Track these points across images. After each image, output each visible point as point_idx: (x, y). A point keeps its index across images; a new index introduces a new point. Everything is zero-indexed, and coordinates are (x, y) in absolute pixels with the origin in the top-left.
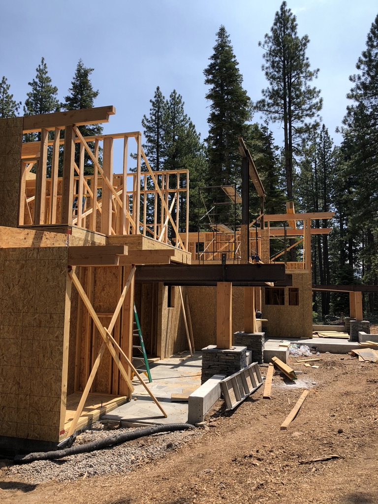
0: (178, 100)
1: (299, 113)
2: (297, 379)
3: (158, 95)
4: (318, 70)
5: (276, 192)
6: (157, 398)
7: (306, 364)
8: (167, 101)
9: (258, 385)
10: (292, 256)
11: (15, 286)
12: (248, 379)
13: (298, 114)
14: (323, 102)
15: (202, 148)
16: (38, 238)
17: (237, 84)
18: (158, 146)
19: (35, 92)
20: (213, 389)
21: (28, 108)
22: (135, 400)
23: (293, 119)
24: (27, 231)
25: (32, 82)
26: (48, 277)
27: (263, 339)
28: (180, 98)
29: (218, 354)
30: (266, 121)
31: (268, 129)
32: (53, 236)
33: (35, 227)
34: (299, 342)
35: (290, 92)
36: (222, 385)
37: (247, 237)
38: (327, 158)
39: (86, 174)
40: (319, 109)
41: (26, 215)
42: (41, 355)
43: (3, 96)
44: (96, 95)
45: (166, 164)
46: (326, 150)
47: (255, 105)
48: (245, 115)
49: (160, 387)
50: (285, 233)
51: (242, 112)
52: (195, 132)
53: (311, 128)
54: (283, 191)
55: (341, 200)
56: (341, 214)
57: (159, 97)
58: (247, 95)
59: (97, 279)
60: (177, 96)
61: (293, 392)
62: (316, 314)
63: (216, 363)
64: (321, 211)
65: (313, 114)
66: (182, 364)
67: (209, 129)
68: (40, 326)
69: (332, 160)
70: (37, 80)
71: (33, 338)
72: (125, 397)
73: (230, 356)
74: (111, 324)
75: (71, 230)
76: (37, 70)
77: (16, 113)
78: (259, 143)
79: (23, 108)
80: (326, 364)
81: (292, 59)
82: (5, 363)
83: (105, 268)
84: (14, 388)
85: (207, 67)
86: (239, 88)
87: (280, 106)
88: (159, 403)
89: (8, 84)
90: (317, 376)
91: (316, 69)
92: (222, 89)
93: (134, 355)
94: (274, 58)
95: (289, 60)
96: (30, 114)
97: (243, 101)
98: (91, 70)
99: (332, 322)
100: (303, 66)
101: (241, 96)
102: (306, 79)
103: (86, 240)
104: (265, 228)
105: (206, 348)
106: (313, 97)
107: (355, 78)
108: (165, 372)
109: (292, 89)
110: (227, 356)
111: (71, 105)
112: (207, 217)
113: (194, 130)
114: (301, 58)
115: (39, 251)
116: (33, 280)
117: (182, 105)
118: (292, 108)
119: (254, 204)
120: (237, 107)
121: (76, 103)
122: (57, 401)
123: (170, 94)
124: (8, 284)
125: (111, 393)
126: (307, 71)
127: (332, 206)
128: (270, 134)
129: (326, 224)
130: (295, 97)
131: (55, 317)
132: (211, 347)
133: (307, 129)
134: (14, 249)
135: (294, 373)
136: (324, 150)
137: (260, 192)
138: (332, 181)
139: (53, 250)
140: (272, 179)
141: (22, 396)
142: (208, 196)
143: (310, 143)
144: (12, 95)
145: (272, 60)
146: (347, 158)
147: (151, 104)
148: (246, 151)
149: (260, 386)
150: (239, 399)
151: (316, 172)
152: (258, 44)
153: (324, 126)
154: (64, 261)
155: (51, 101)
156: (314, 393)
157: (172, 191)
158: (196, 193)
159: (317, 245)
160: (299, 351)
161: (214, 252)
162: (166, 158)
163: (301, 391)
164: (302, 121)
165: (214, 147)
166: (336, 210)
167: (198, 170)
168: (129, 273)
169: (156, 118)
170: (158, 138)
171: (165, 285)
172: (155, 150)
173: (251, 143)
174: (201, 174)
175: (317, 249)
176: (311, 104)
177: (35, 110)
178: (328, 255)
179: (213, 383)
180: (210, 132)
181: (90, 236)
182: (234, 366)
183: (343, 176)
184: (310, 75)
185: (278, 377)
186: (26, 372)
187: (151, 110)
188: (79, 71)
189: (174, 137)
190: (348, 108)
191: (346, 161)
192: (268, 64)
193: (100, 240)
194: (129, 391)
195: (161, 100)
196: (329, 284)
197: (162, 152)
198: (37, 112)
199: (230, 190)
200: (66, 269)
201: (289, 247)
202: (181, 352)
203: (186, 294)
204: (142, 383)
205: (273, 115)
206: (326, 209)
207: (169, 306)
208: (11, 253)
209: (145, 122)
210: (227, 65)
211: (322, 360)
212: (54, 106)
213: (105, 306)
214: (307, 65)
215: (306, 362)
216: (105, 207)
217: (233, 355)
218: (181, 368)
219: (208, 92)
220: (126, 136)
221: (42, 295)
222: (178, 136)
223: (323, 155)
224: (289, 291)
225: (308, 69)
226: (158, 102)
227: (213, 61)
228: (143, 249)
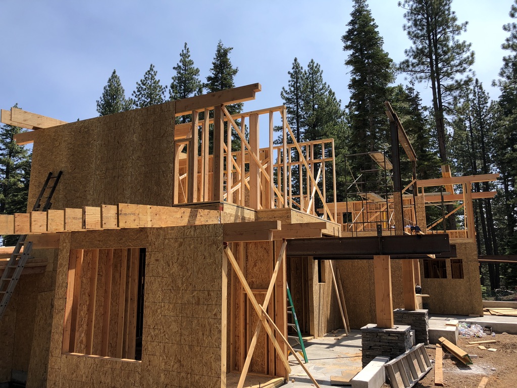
0: (316, 69)
1: (448, 70)
2: (472, 364)
3: (296, 66)
4: (467, 23)
5: (427, 155)
6: (316, 380)
7: (479, 346)
8: (305, 71)
9: (427, 369)
10: (451, 224)
11: (175, 264)
12: (415, 362)
13: (446, 71)
14: (475, 56)
15: (344, 114)
16: (193, 216)
17: (378, 47)
18: (298, 117)
19: (179, 75)
20: (377, 373)
21: (173, 91)
22: (293, 382)
23: (441, 76)
24: (183, 209)
25: (176, 66)
26: (205, 254)
27: (427, 317)
28: (318, 67)
29: (379, 334)
30: (411, 82)
31: (414, 89)
32: (207, 214)
33: (189, 205)
34: (468, 320)
35: (436, 49)
36: (387, 368)
37: (400, 205)
38: (483, 114)
39: (233, 150)
40: (471, 63)
41: (180, 194)
42: (201, 333)
43: (151, 82)
44: (235, 72)
45: (307, 134)
46: (481, 106)
47: (398, 66)
48: (387, 78)
49: (317, 369)
50: (442, 199)
51: (385, 75)
52: (335, 99)
53: (463, 84)
54: (435, 153)
55: (504, 159)
56: (504, 174)
57: (297, 68)
58: (389, 57)
59: (249, 254)
60: (315, 65)
61: (470, 379)
62: (485, 288)
63: (377, 343)
64: (480, 173)
65: (464, 69)
66: (338, 344)
67: (351, 95)
68: (198, 304)
69: (489, 116)
70: (181, 64)
71: (193, 315)
72: (283, 378)
73: (393, 336)
74: (265, 301)
75: (223, 207)
76: (180, 55)
77: (162, 97)
78: (406, 105)
79: (169, 91)
80: (505, 346)
81: (436, 14)
82: (167, 341)
83: (255, 243)
84: (176, 366)
85: (345, 34)
86: (380, 51)
87: (425, 64)
88: (319, 385)
89: (156, 71)
90: (496, 361)
91: (464, 22)
92: (362, 54)
93: (289, 334)
94: (416, 16)
95: (433, 17)
96: (175, 96)
97: (384, 63)
98: (230, 49)
99: (505, 298)
100: (449, 20)
101: (383, 58)
102: (454, 34)
103: (236, 216)
104: (419, 195)
105: (365, 327)
106: (463, 52)
107: (509, 27)
108: (321, 352)
109: (438, 46)
110: (389, 336)
111: (213, 84)
112: (354, 185)
113: (334, 98)
114: (447, 12)
115: (196, 228)
116: (191, 257)
117: (321, 74)
118: (440, 65)
119: (404, 169)
120: (379, 71)
121: (218, 82)
122: (217, 381)
123: (308, 64)
124: (167, 262)
125: (268, 374)
126: (454, 25)
127: (493, 166)
128: (417, 95)
129: (487, 187)
130: (442, 54)
131: (212, 294)
132: (370, 326)
133: (459, 86)
134: (173, 228)
135: (469, 357)
136: (479, 106)
137: (411, 156)
138: (491, 139)
139: (209, 228)
140: (422, 142)
141: (183, 374)
142: (352, 163)
143: (462, 100)
144: (159, 81)
145: (414, 19)
146: (508, 113)
147: (290, 75)
148: (394, 115)
149: (429, 371)
150: (407, 385)
151: (471, 131)
152: (397, 4)
153: (477, 81)
154: (220, 237)
155: (193, 82)
156: (495, 381)
157: (317, 161)
158: (339, 161)
159: (478, 211)
160: (470, 331)
161: (364, 223)
162: (307, 128)
163: (479, 378)
164: (452, 78)
165: (356, 113)
166: (498, 170)
167: (340, 137)
168: (280, 248)
169: (294, 89)
170: (298, 109)
171: (315, 259)
172: (295, 121)
173: (396, 106)
174: (344, 141)
175: (479, 215)
176: (461, 59)
177: (179, 92)
178: (492, 221)
179: (376, 366)
180: (351, 98)
181: (240, 211)
182: (397, 348)
183: (505, 133)
184: (459, 29)
185: (449, 361)
186: (187, 350)
187: (289, 81)
188: (219, 51)
189: (314, 106)
190: (504, 59)
191: (507, 116)
192: (410, 24)
193: (250, 215)
194: (287, 371)
195: (299, 70)
196: (496, 254)
197: (301, 122)
198: (182, 93)
199: (379, 156)
200: (222, 246)
201: (447, 214)
202: (335, 330)
203: (337, 268)
204: (300, 363)
205: (418, 75)
206: (486, 170)
207: (320, 281)
208: (169, 231)
209: (284, 94)
210: (366, 29)
211: (499, 342)
212: (198, 86)
213: (258, 283)
214: (454, 19)
215: (480, 344)
216: (253, 182)
217: (397, 335)
218: (337, 348)
219: (347, 59)
220: (271, 111)
221: (200, 272)
222: (317, 104)
223: (478, 112)
224: (451, 262)
225: (455, 23)
226: (296, 73)
227: (350, 27)
228: (292, 223)
